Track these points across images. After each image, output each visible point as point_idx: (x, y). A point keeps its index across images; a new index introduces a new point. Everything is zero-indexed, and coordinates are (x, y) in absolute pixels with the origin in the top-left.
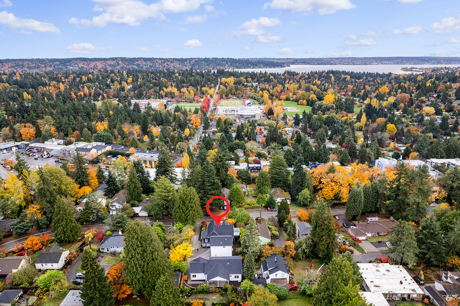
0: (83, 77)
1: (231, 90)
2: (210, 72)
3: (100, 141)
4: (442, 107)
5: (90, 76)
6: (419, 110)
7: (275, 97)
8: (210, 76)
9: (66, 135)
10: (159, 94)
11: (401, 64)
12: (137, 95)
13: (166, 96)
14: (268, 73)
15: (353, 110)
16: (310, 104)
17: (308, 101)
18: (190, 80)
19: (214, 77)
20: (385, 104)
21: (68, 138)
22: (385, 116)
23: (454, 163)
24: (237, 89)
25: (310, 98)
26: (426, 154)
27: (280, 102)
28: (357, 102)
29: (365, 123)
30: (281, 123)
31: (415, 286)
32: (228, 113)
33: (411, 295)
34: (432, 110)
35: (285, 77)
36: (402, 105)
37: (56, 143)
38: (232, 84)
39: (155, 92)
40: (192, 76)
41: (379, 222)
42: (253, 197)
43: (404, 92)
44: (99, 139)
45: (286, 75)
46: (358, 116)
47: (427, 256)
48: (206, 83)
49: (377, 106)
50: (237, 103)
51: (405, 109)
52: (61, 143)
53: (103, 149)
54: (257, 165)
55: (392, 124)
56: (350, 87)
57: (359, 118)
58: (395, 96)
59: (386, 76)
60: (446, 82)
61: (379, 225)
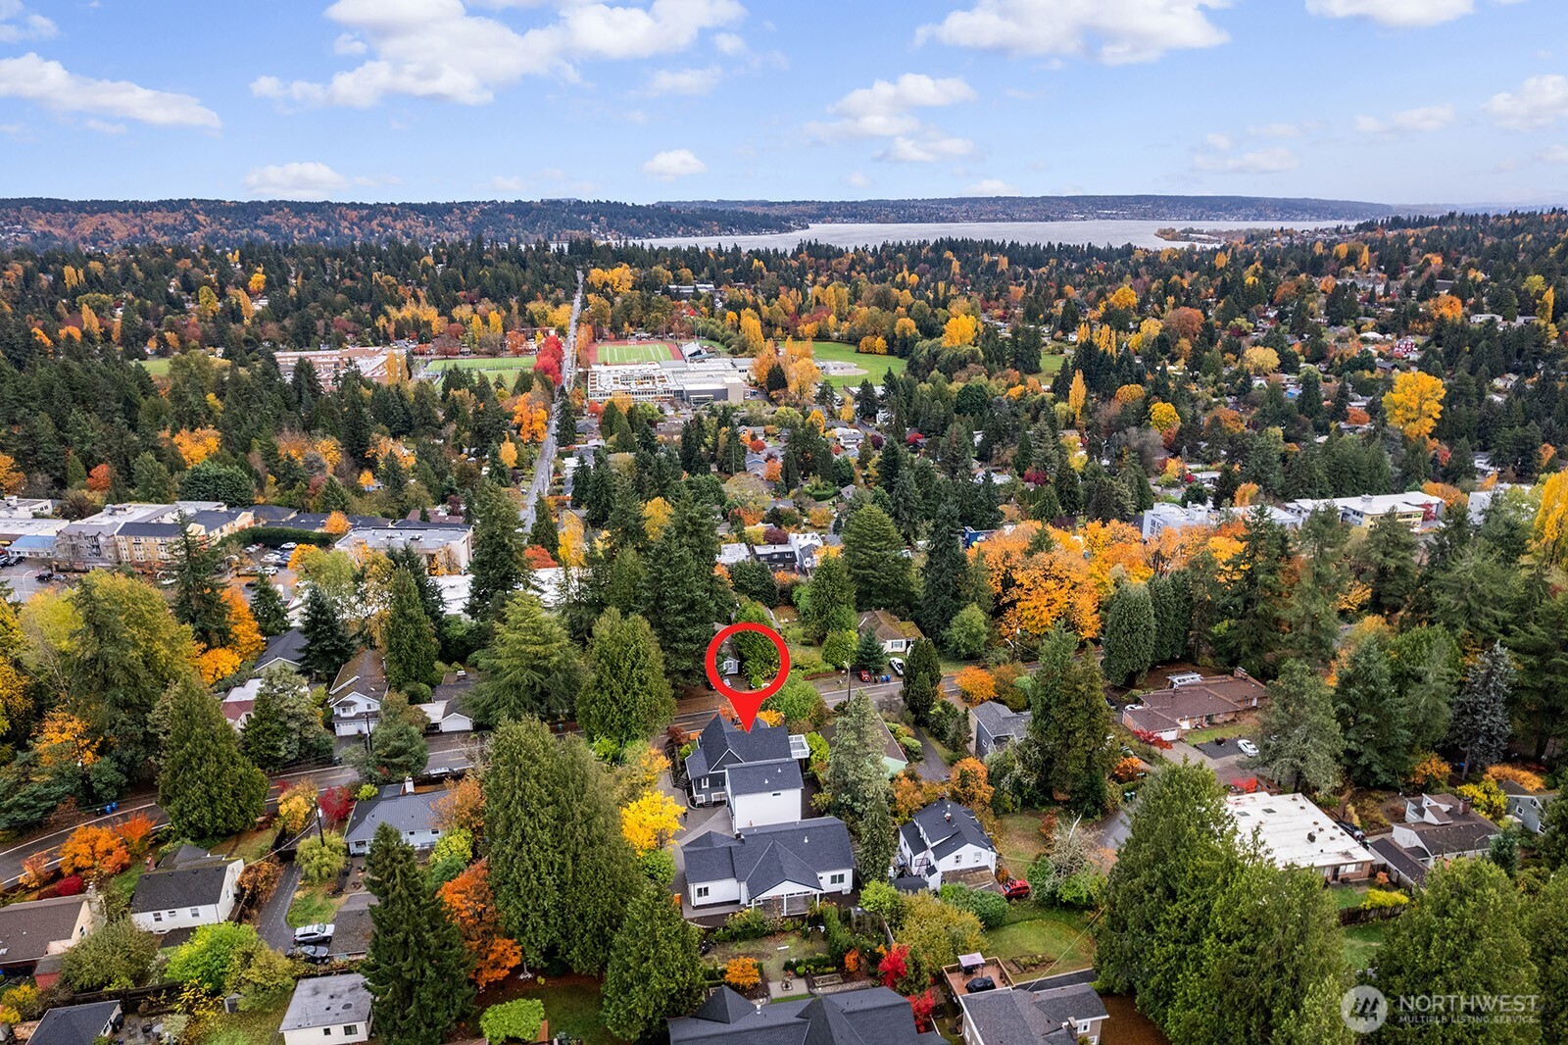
0: (69, 270)
1: (627, 309)
2: (547, 248)
3: (207, 499)
4: (1297, 348)
5: (95, 265)
6: (1234, 357)
7: (779, 331)
8: (547, 262)
9: (61, 483)
10: (376, 330)
11: (1153, 218)
12: (295, 336)
13: (400, 335)
14: (745, 251)
15: (1037, 364)
16: (896, 350)
17: (890, 340)
18: (479, 279)
19: (563, 268)
20: (1133, 340)
21: (72, 493)
22: (1140, 380)
23: (1358, 508)
24: (647, 307)
25: (897, 330)
26: (1282, 488)
27: (798, 347)
28: (1045, 340)
29: (1081, 402)
30: (818, 413)
31: (1348, 843)
32: (634, 387)
33: (1342, 868)
34: (1267, 357)
35: (802, 263)
36: (1185, 344)
37: (24, 511)
38: (625, 288)
39: (358, 320)
40: (482, 263)
41: (1207, 685)
42: (804, 644)
43: (1185, 305)
44: (199, 487)
45: (804, 256)
46: (1056, 381)
47: (1363, 761)
48: (536, 286)
49: (1112, 350)
50: (656, 352)
51: (1195, 357)
52: (46, 512)
53: (226, 523)
54: (780, 549)
55: (1164, 401)
56: (1017, 291)
57: (1061, 388)
58: (1159, 318)
59: (1119, 256)
60: (1294, 274)
61: (1210, 695)
